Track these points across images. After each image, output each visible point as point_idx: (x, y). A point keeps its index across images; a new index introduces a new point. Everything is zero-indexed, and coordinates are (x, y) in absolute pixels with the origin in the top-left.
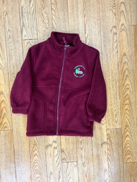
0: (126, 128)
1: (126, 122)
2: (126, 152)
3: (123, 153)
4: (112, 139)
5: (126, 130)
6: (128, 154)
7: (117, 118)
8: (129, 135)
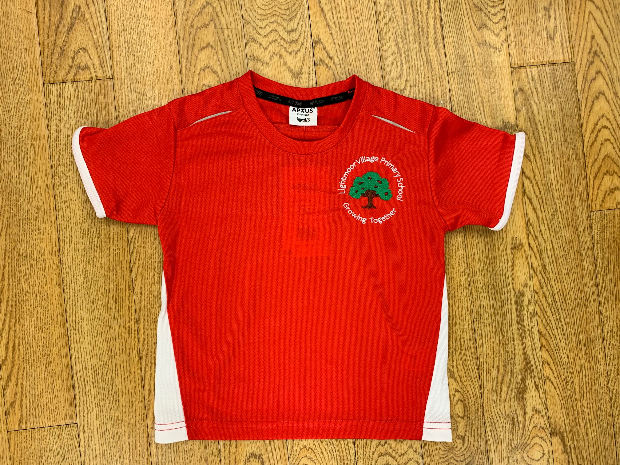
0: (592, 63)
1: (589, 39)
2: (597, 166)
3: (586, 167)
4: (536, 112)
5: (592, 72)
6: (605, 174)
7: (552, 20)
8: (607, 93)
